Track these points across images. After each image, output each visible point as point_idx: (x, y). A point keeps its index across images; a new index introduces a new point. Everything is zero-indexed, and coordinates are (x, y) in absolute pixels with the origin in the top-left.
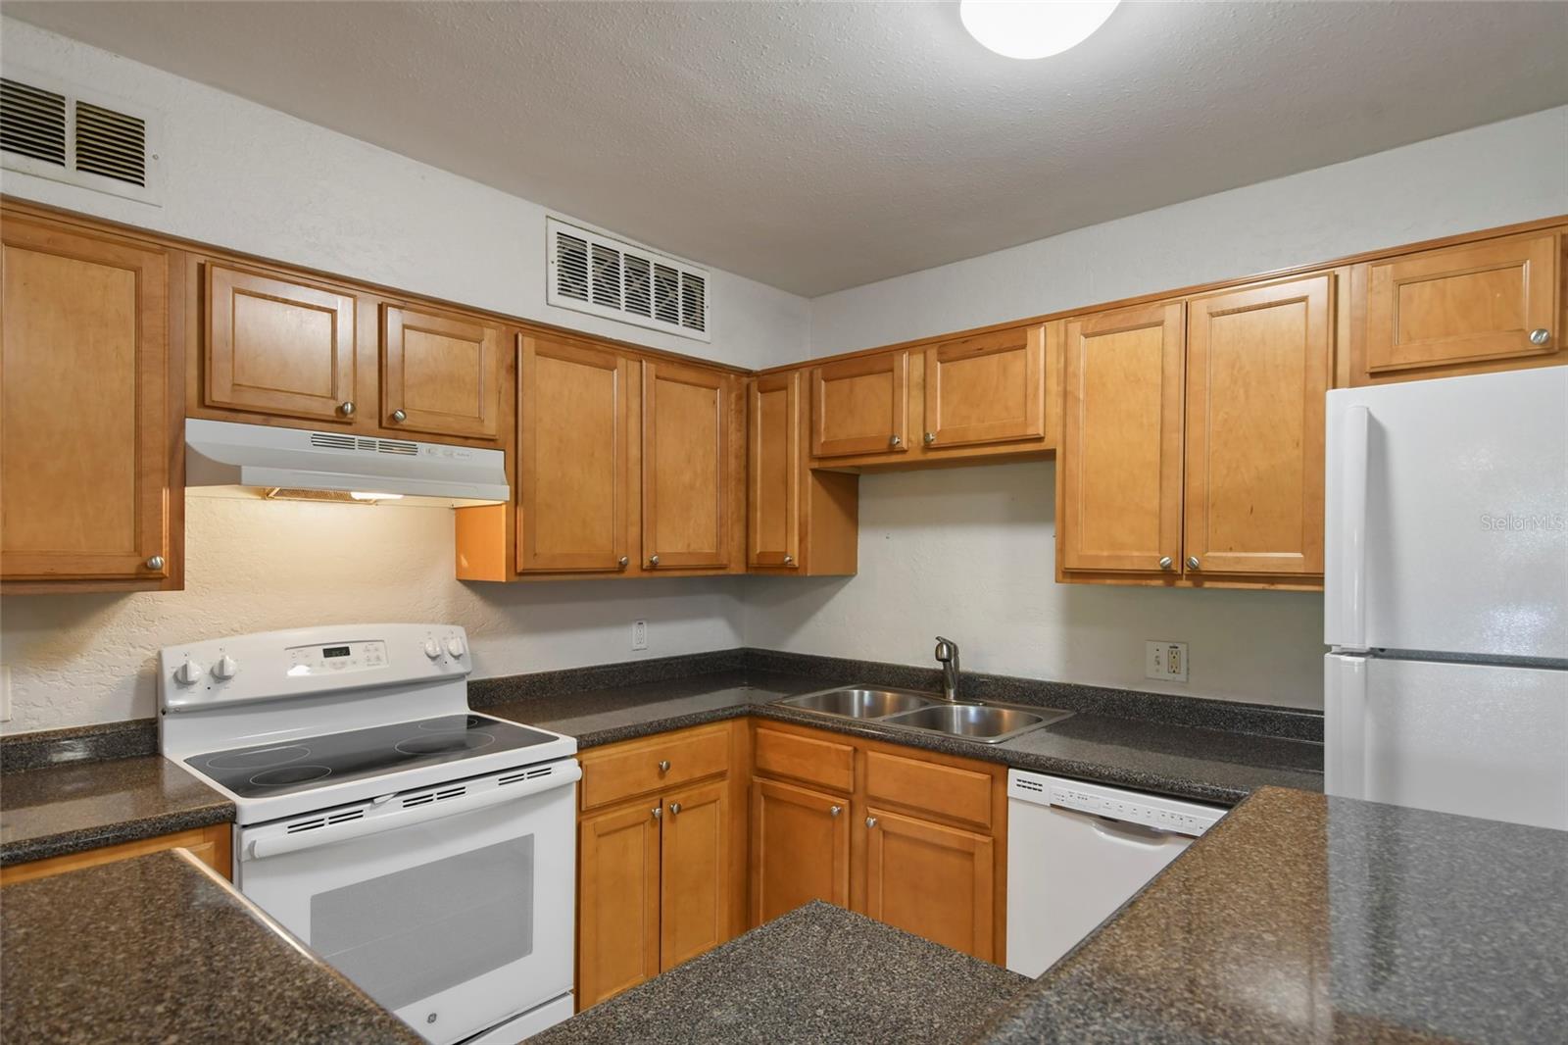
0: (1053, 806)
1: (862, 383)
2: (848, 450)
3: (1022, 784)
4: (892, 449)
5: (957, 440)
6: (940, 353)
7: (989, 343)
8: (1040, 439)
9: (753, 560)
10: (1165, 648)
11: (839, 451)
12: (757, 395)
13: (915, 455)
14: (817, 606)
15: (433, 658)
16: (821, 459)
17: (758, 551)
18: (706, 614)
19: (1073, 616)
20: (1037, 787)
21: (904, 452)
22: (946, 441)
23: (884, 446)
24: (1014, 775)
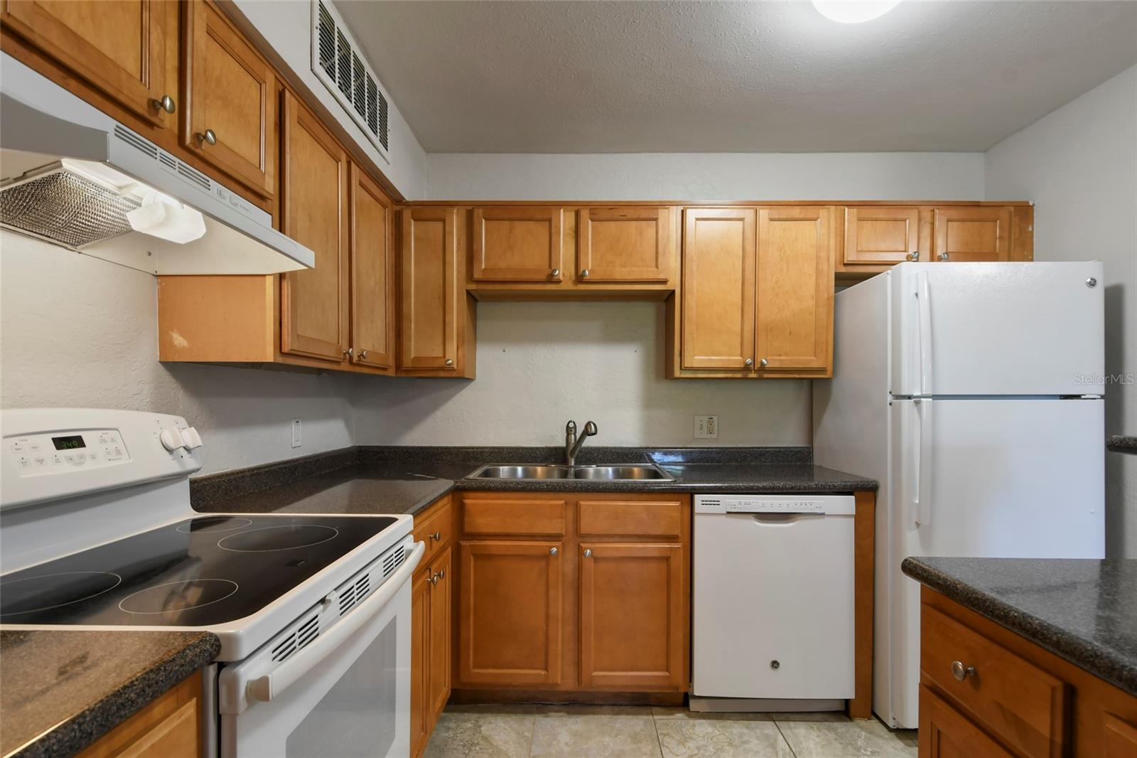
0: (729, 513)
1: (520, 227)
2: (509, 277)
3: (705, 503)
4: (551, 279)
5: (606, 277)
6: (591, 214)
7: (631, 213)
8: (664, 282)
9: (407, 363)
10: (706, 419)
11: (500, 277)
12: (410, 224)
13: (568, 285)
14: (436, 406)
15: (170, 451)
16: (478, 282)
17: (412, 357)
18: (330, 416)
19: (649, 402)
20: (717, 503)
21: (559, 282)
22: (596, 277)
23: (543, 277)
24: (698, 498)
